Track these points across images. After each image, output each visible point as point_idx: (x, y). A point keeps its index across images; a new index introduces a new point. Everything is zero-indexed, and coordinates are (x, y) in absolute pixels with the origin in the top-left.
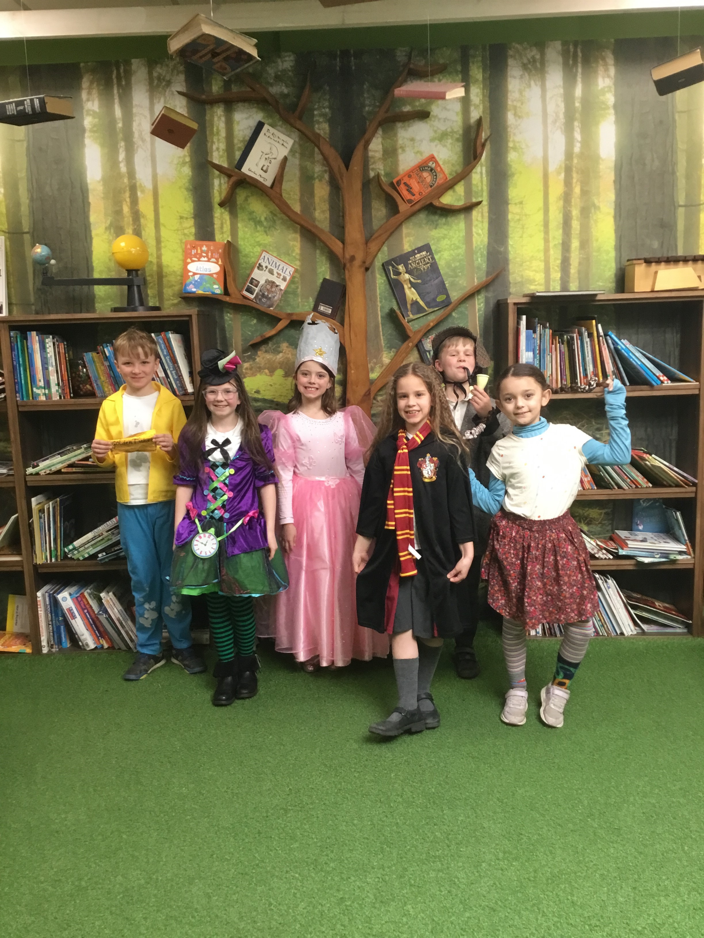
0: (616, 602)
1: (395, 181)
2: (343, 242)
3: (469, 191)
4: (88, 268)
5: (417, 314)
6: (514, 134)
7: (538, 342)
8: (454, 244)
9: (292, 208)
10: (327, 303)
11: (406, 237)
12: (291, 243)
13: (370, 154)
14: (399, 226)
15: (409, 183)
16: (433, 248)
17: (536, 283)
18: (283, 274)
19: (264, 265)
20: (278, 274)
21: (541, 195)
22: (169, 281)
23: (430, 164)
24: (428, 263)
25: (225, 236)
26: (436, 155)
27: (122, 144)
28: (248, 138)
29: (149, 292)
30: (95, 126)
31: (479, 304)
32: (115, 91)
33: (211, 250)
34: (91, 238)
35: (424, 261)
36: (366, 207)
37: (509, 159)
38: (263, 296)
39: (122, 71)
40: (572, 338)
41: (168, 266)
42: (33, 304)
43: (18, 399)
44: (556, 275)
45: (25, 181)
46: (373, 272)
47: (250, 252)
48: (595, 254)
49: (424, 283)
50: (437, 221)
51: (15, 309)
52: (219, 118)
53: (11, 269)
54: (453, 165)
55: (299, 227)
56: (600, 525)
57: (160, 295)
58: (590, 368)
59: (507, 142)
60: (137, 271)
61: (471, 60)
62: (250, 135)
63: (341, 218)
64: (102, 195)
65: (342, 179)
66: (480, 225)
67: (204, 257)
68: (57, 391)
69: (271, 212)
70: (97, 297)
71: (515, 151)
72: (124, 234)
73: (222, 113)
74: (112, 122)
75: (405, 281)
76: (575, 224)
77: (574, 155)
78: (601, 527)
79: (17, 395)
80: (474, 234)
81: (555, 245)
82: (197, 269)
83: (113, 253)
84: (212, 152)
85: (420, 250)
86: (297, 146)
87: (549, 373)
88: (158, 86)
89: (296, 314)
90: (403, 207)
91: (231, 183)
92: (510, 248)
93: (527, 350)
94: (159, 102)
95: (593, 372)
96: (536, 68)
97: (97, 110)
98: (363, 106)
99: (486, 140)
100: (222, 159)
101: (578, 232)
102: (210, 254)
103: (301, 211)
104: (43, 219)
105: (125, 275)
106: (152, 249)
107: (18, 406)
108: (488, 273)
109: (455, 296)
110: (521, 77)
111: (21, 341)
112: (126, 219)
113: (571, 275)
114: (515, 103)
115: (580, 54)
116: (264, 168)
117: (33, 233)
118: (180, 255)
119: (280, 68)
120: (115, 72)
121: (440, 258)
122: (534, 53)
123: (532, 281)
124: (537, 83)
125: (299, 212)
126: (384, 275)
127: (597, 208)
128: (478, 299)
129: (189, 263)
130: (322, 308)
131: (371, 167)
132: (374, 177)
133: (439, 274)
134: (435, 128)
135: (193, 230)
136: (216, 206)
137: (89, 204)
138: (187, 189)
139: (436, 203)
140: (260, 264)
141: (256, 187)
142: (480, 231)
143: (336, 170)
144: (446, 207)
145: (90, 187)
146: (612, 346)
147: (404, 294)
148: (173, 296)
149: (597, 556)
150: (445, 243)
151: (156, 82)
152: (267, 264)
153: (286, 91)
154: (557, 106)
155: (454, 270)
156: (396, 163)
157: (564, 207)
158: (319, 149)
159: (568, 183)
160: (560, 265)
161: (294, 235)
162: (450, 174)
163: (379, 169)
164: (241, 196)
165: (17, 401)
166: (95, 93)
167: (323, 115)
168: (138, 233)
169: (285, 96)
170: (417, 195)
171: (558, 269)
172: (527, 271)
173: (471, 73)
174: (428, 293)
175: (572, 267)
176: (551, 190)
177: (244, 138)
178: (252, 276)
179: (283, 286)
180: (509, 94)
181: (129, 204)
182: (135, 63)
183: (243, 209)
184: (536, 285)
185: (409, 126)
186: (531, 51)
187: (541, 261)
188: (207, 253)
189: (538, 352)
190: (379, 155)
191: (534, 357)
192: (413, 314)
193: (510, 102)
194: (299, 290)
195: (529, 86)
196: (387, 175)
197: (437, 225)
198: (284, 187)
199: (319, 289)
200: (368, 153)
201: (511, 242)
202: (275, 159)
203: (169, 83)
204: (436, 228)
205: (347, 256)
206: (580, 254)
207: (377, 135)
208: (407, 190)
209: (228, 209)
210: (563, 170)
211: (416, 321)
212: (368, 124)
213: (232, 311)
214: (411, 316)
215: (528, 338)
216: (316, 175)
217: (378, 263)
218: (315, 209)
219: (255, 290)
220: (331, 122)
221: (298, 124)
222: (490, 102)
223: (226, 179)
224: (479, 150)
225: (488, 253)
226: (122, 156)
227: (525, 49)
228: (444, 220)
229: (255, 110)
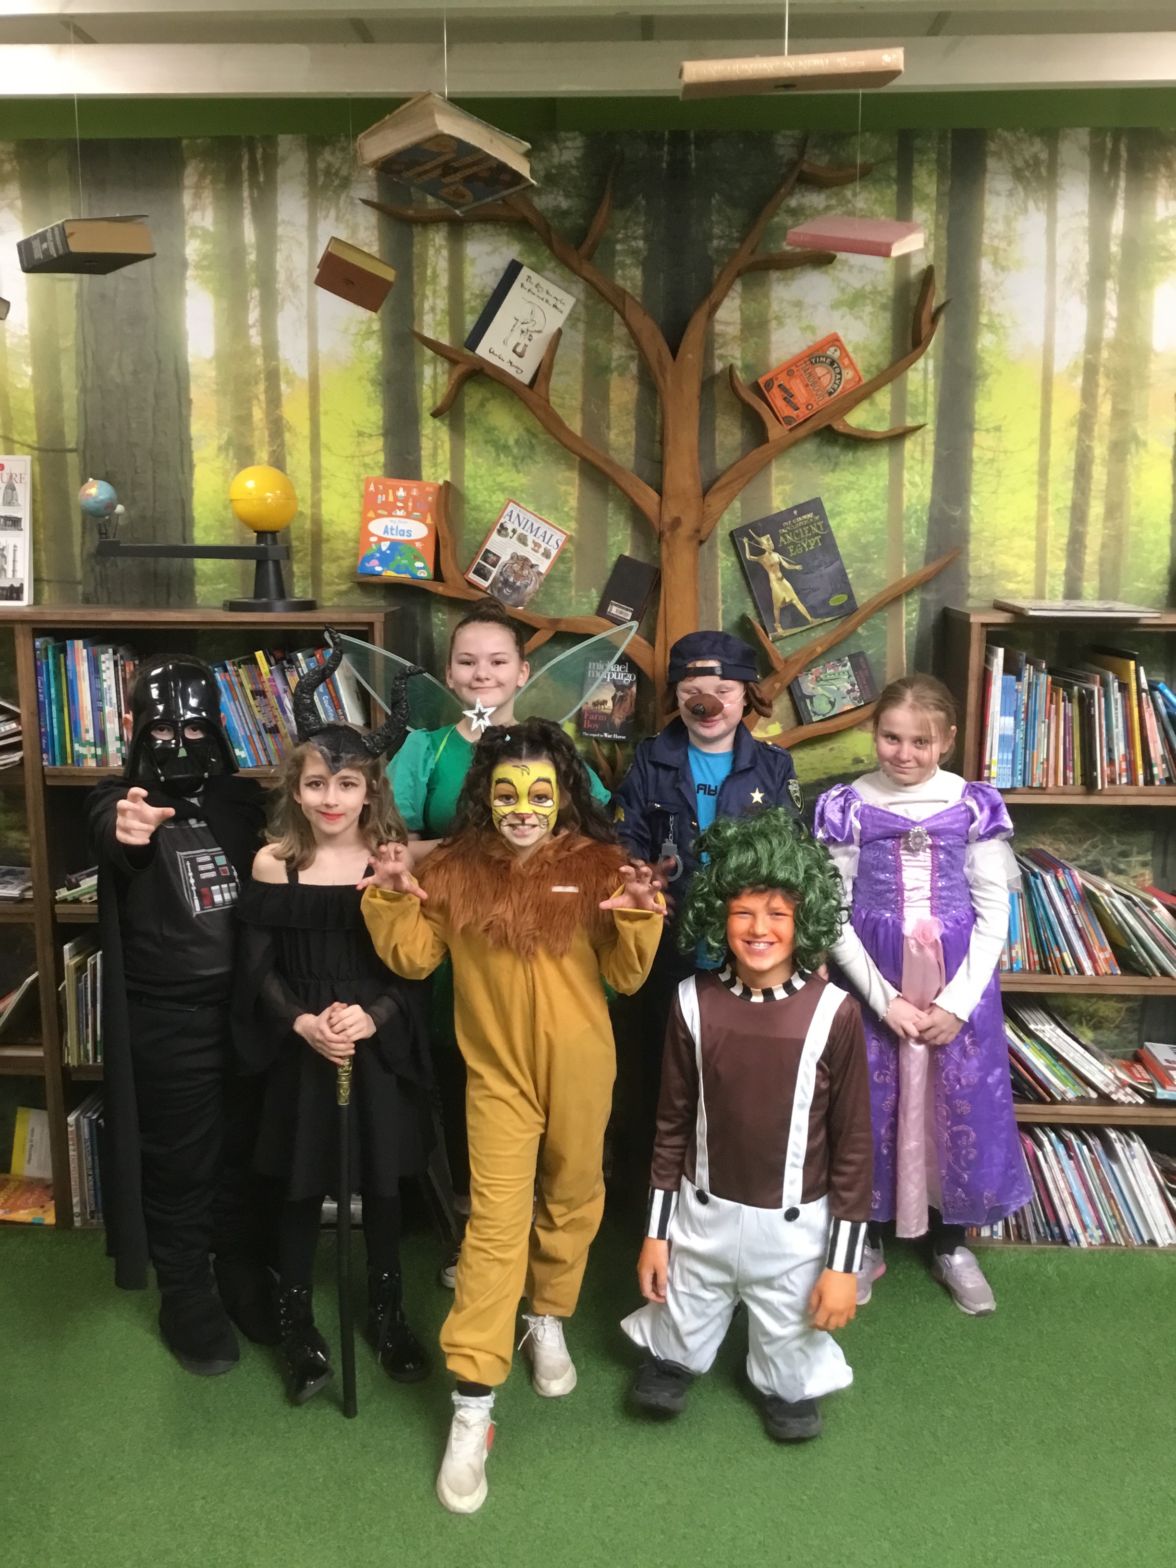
0: (1145, 1183)
1: (761, 381)
2: (660, 492)
3: (900, 405)
4: (183, 519)
5: (791, 628)
6: (992, 300)
7: (1025, 697)
8: (867, 501)
9: (567, 423)
10: (624, 601)
11: (777, 485)
12: (563, 488)
13: (718, 328)
14: (765, 465)
15: (788, 387)
16: (827, 506)
17: (1019, 579)
18: (544, 545)
19: (510, 527)
20: (536, 544)
21: (1037, 414)
22: (332, 550)
23: (830, 351)
24: (817, 534)
25: (440, 471)
26: (841, 334)
27: (256, 293)
28: (489, 291)
29: (295, 568)
30: (205, 257)
31: (908, 614)
32: (246, 194)
33: (414, 498)
34: (192, 467)
35: (810, 530)
36: (707, 427)
37: (979, 346)
38: (506, 583)
39: (259, 156)
40: (1091, 693)
41: (332, 522)
42: (80, 583)
43: (45, 763)
44: (1058, 565)
45: (73, 354)
46: (712, 548)
47: (485, 501)
48: (1132, 529)
49: (807, 571)
50: (837, 457)
51: (46, 589)
52: (438, 251)
53: (41, 515)
54: (872, 354)
55: (578, 458)
56: (1117, 1031)
57: (315, 576)
58: (1120, 749)
59: (977, 313)
60: (274, 533)
61: (917, 157)
62: (495, 286)
63: (657, 445)
64: (214, 387)
65: (663, 376)
66: (918, 467)
67: (400, 508)
68: (119, 750)
69: (528, 430)
70: (199, 573)
71: (992, 332)
72: (252, 465)
73: (444, 243)
74: (237, 252)
75: (772, 565)
76: (1099, 473)
77: (1103, 344)
78: (1117, 1035)
79: (45, 756)
80: (906, 482)
81: (1058, 510)
82: (386, 532)
83: (231, 501)
84: (421, 315)
85: (802, 508)
86: (581, 309)
87: (1043, 756)
88: (325, 187)
89: (568, 622)
90: (775, 431)
91: (455, 376)
92: (972, 512)
93: (1004, 713)
94: (326, 217)
95: (1125, 756)
96: (1039, 178)
97: (211, 228)
98: (709, 237)
99: (939, 310)
100: (439, 328)
101: (1103, 487)
102: (410, 504)
103: (583, 430)
104: (103, 425)
105: (251, 539)
106: (303, 491)
107: (44, 777)
108: (929, 558)
109: (864, 597)
110: (1011, 193)
111: (54, 657)
112: (257, 433)
113: (1086, 568)
114: (996, 242)
115: (1124, 154)
116: (519, 350)
117: (84, 452)
118: (355, 503)
119: (556, 161)
120: (246, 158)
121: (839, 525)
122: (1037, 148)
123: (1009, 575)
124: (1040, 205)
125: (579, 433)
126: (732, 552)
127: (1141, 444)
128: (908, 604)
129: (372, 519)
130: (614, 610)
131: (718, 352)
132: (722, 372)
133: (837, 556)
134: (842, 285)
135: (381, 458)
136: (426, 415)
137: (190, 402)
138: (373, 382)
139: (838, 426)
140: (502, 525)
141: (501, 383)
142: (917, 479)
143: (652, 357)
144: (855, 433)
145: (193, 370)
146: (1163, 710)
147: (769, 590)
148: (337, 577)
149: (1114, 1097)
150: (849, 498)
151: (321, 180)
152: (516, 526)
153: (565, 204)
154: (1076, 250)
155: (864, 548)
156: (764, 349)
157: (1080, 440)
158: (623, 317)
159: (1088, 394)
160: (1065, 547)
161: (568, 474)
162: (868, 371)
163: (733, 357)
164: (473, 397)
165: (43, 767)
166: (207, 196)
167: (634, 252)
168: (278, 462)
169: (565, 214)
170: (803, 408)
171: (1062, 554)
172: (1003, 557)
173: (915, 182)
174: (814, 590)
175: (1088, 551)
176: (1055, 409)
177: (482, 291)
178: (488, 546)
179: (544, 566)
180: (986, 225)
181: (264, 406)
182: (285, 142)
183: (474, 421)
184: (1018, 583)
185: (792, 278)
186: (1032, 144)
187: (1030, 538)
188: (405, 500)
189: (1023, 716)
190: (733, 330)
191: (1016, 726)
192: (783, 628)
193: (986, 240)
194: (573, 574)
195: (1025, 210)
196: (746, 368)
197: (836, 464)
198: (552, 383)
199: (609, 574)
200: (713, 327)
201: (974, 500)
202: (540, 332)
203: (346, 183)
204: (833, 471)
205: (667, 519)
206: (1105, 528)
207: (732, 293)
208: (785, 399)
209: (447, 422)
210: (1081, 370)
211: (788, 640)
212: (717, 271)
213: (446, 609)
214: (780, 631)
215: (1005, 689)
216: (614, 364)
217: (722, 531)
218: (608, 427)
219: (490, 573)
220: (648, 265)
221: (587, 269)
222: (949, 237)
223: (446, 365)
224: (925, 331)
225: (930, 519)
226: (254, 315)
227: (1020, 140)
228: (850, 454)
229: (505, 238)
